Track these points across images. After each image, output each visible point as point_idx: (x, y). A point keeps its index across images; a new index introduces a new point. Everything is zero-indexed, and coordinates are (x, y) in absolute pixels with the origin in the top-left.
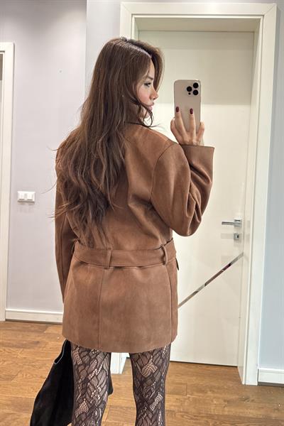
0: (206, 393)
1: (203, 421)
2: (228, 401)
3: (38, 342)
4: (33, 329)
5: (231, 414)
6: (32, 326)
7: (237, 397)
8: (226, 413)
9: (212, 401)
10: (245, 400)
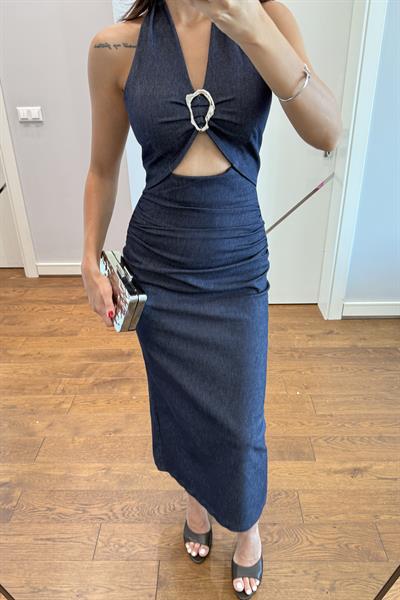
0: (287, 330)
1: (288, 354)
2: (311, 336)
5: (315, 346)
7: (321, 331)
8: (311, 346)
9: (295, 337)
10: (328, 333)
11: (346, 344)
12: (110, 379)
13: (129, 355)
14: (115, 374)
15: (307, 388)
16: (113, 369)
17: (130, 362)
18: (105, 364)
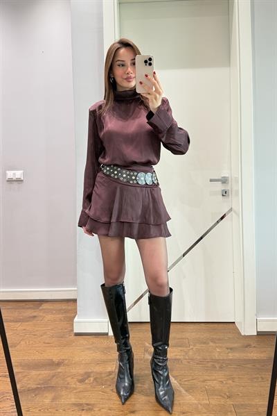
0: (208, 343)
1: (209, 364)
2: (231, 349)
3: (35, 317)
4: (27, 306)
5: (235, 358)
6: (26, 304)
7: (239, 345)
8: (231, 358)
9: (215, 349)
10: (246, 347)
11: (263, 356)
12: (36, 386)
13: (59, 364)
14: (41, 382)
15: (229, 397)
16: (41, 377)
17: (59, 370)
18: (34, 373)
